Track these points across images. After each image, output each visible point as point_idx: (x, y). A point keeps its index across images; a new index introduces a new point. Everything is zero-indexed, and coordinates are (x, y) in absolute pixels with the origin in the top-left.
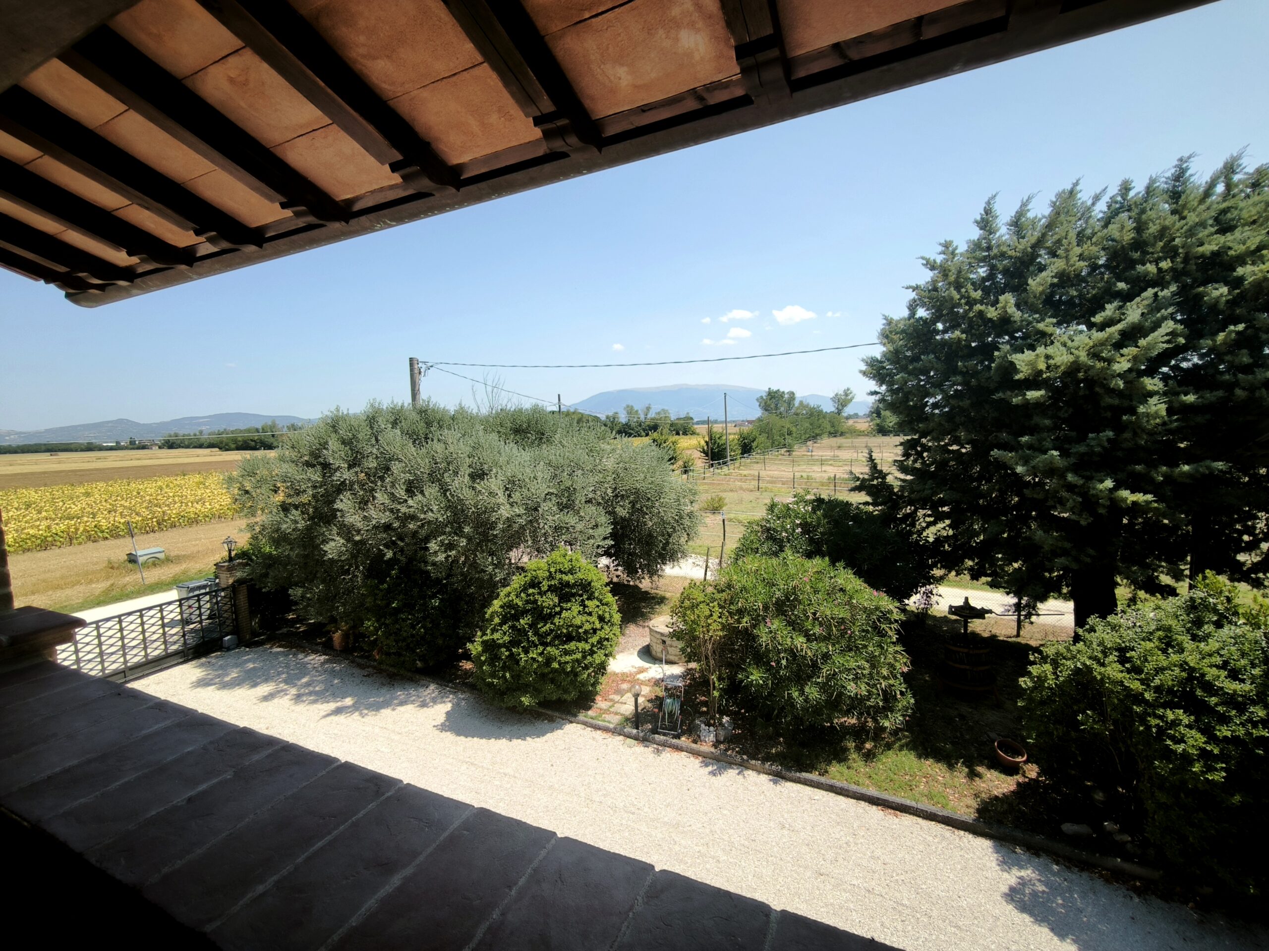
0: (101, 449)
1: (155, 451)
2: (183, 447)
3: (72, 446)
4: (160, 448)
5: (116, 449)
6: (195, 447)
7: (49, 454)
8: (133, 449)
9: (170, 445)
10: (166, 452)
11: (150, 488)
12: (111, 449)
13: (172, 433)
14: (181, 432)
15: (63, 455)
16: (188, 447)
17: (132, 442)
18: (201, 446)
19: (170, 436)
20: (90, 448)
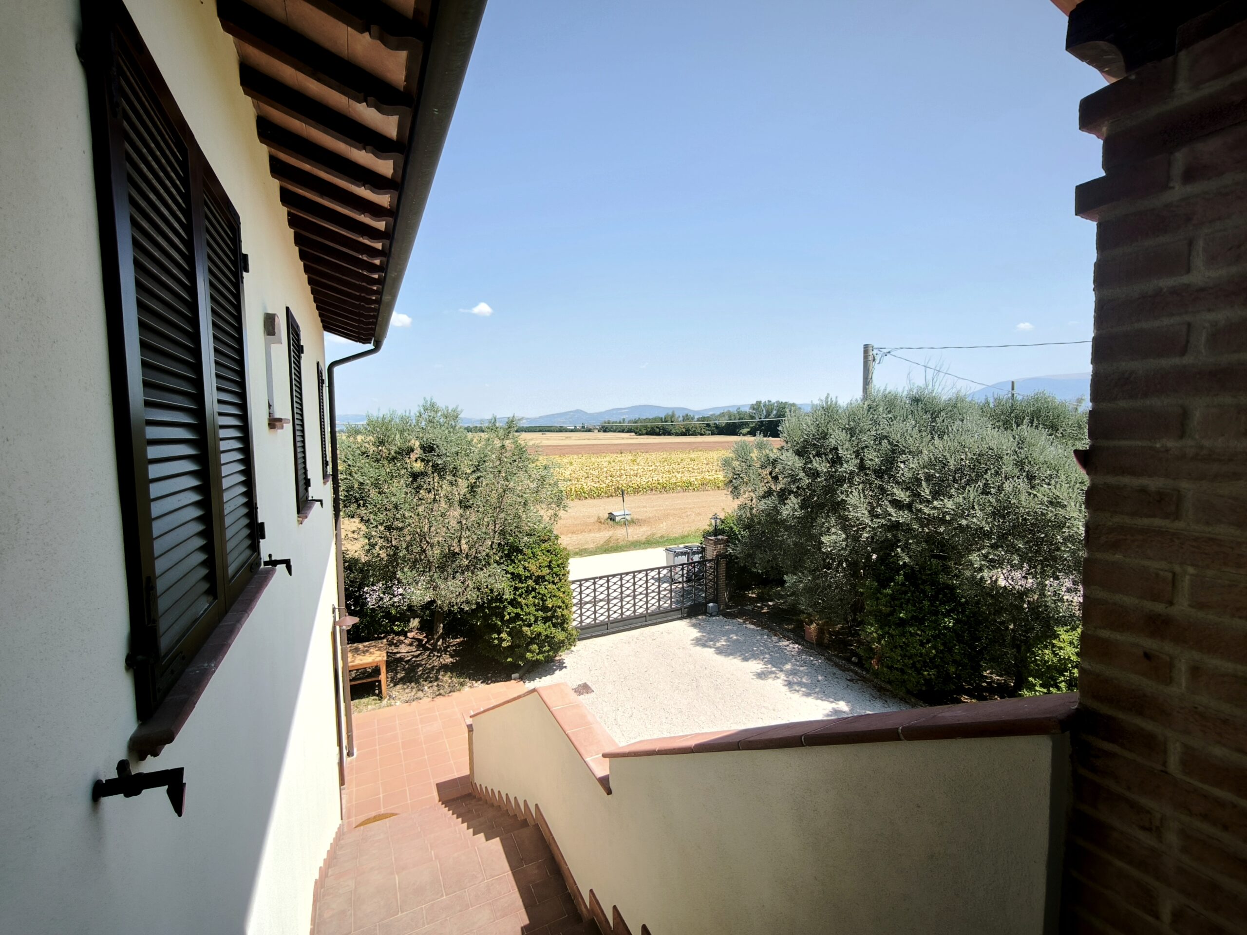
0: (567, 431)
1: (596, 434)
2: (612, 431)
3: (552, 428)
4: (599, 431)
5: (574, 432)
6: (619, 432)
7: (541, 433)
8: (583, 431)
9: (605, 429)
10: (602, 435)
11: (604, 461)
12: (572, 431)
13: (606, 420)
14: (612, 419)
15: (548, 434)
16: (615, 431)
17: (583, 427)
18: (623, 431)
19: (605, 423)
20: (561, 430)
